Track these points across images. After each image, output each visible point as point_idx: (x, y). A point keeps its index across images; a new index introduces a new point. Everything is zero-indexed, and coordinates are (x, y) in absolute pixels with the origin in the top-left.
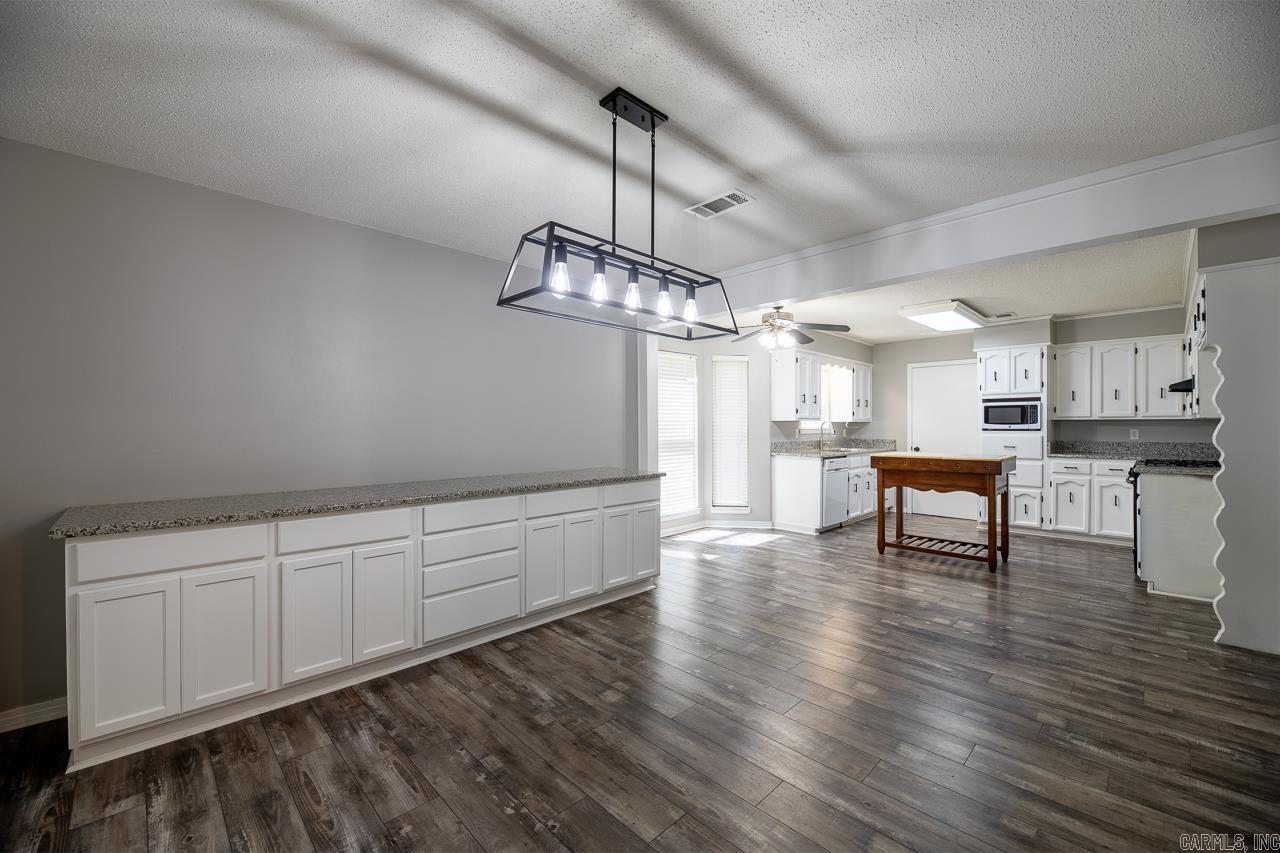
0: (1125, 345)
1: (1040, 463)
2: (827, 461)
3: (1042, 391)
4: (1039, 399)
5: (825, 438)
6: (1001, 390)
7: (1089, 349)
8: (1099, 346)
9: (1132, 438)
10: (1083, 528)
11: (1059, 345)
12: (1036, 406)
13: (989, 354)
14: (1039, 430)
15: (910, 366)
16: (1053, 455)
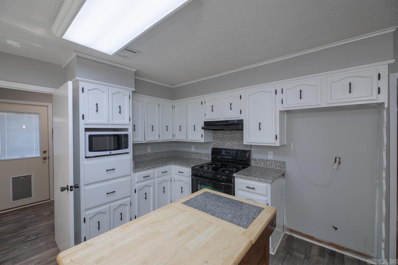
3: (129, 124)
12: (127, 135)
13: (91, 86)
14: (128, 153)
16: (137, 170)
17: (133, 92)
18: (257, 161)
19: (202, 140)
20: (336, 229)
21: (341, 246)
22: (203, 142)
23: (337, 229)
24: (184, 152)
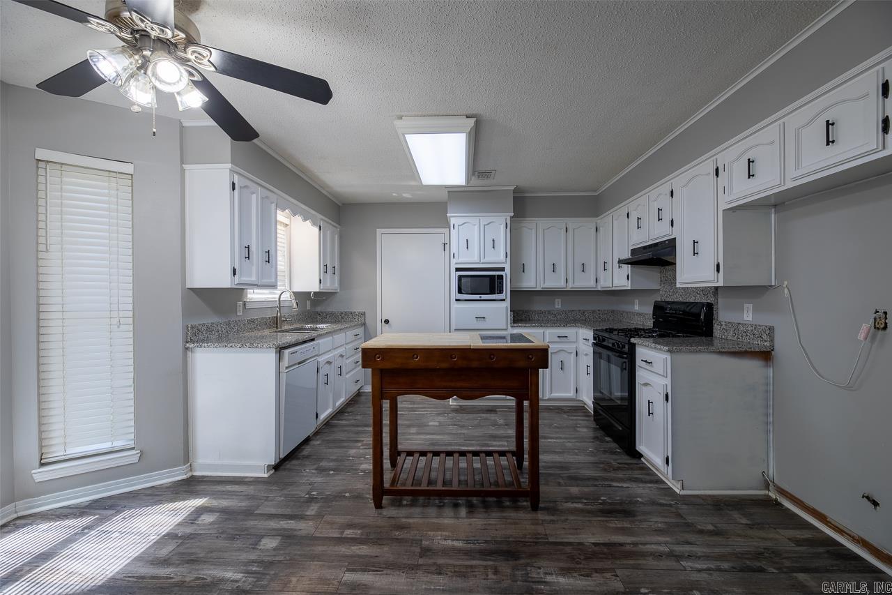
0: (560, 223)
2: (287, 352)
3: (506, 262)
4: (503, 269)
5: (285, 312)
6: (472, 257)
7: (535, 225)
8: (543, 223)
9: (556, 307)
13: (461, 221)
14: (504, 300)
15: (379, 231)
16: (515, 325)
17: (511, 217)
18: (724, 326)
19: (627, 285)
20: (875, 504)
21: (886, 552)
22: (629, 288)
23: (878, 504)
24: (624, 312)
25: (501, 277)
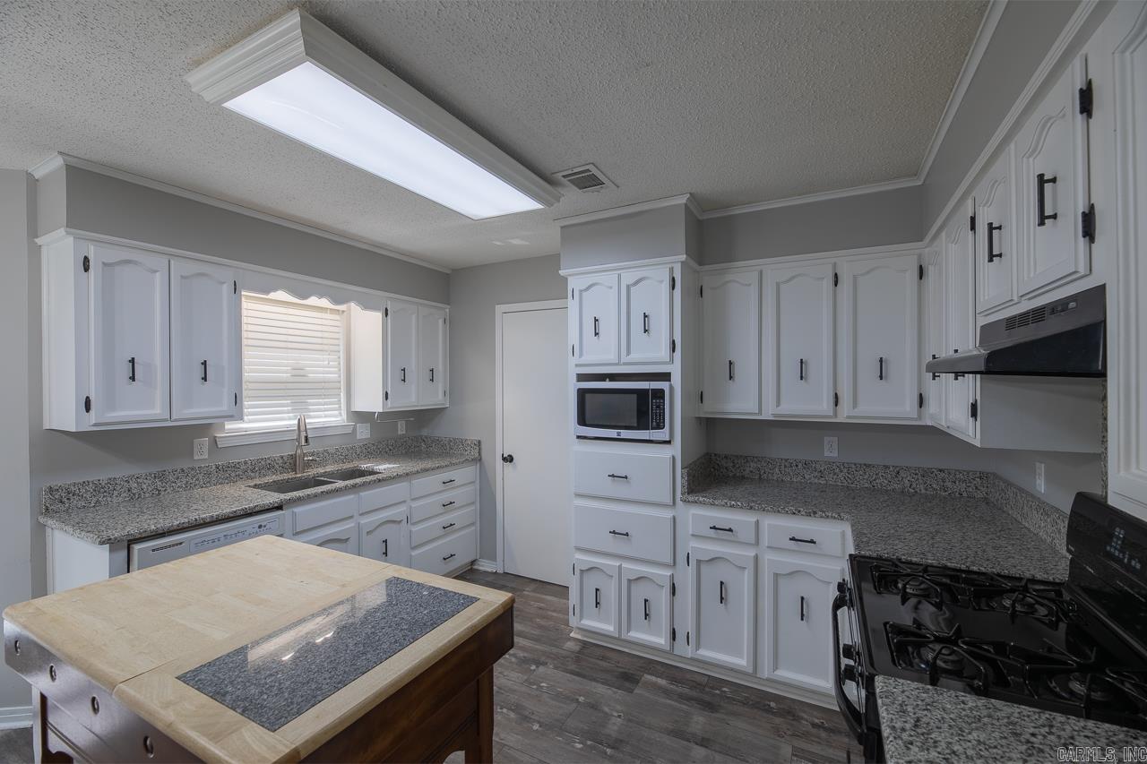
0: (816, 267)
1: (668, 514)
2: (136, 548)
3: (672, 360)
4: (666, 377)
6: (604, 354)
7: (756, 275)
8: (776, 269)
9: (827, 454)
10: (742, 662)
11: (707, 267)
12: (662, 391)
13: (589, 280)
14: (669, 442)
15: (499, 309)
16: (691, 498)
17: (686, 264)
25: (659, 394)
